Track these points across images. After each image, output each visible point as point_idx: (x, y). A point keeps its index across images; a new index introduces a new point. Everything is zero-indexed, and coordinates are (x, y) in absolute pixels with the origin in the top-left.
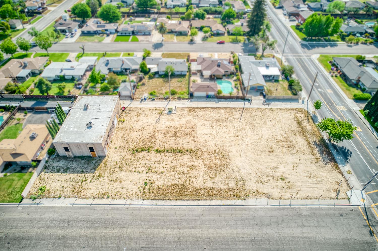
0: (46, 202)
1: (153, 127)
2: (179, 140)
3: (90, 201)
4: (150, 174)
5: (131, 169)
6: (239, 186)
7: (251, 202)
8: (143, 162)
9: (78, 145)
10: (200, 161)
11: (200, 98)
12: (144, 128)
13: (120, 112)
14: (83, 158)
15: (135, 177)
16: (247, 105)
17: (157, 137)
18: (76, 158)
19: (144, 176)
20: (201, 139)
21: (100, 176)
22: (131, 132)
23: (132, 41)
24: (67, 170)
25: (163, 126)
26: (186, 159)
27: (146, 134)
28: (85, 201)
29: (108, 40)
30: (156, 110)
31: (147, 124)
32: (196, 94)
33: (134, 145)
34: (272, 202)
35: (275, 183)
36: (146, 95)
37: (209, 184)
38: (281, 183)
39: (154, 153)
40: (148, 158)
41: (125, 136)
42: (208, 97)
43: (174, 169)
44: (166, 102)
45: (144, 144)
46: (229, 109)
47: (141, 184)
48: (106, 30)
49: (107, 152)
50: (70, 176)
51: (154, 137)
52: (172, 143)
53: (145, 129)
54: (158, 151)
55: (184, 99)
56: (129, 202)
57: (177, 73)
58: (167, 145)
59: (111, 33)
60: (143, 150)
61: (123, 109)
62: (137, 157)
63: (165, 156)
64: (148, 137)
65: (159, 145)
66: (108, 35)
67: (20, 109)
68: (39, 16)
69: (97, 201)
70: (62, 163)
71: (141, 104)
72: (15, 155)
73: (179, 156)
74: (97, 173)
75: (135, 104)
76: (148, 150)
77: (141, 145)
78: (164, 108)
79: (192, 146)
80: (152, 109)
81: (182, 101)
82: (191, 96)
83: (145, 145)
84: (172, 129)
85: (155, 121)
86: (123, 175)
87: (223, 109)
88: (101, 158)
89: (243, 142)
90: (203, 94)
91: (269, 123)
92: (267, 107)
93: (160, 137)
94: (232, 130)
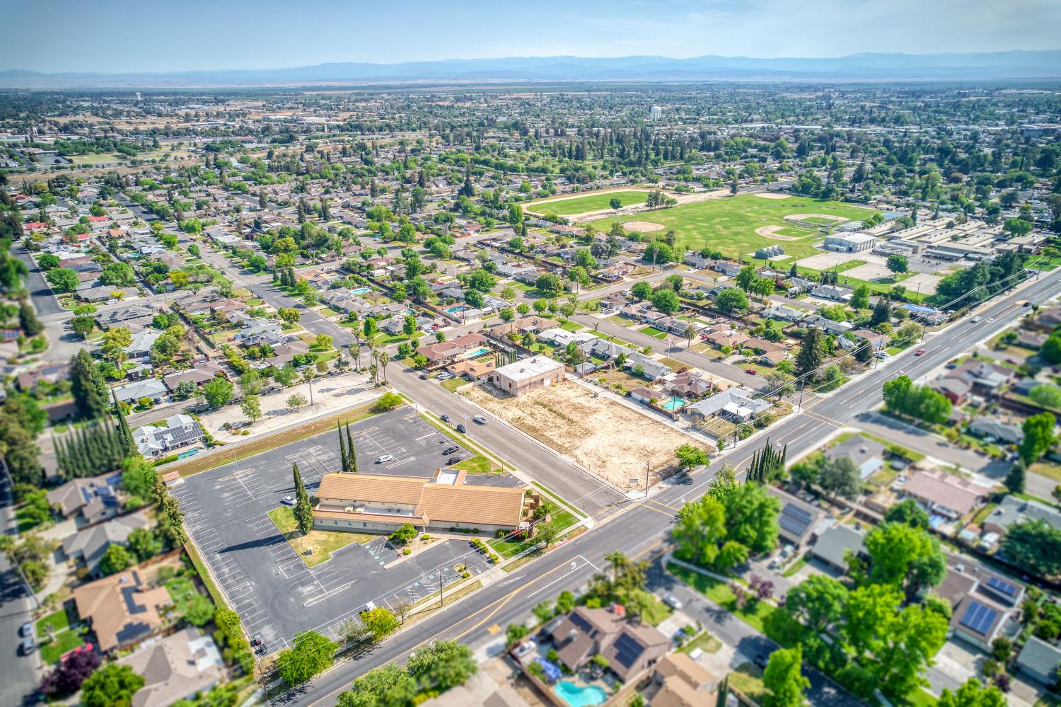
0: (463, 398)
1: (569, 398)
2: (573, 412)
3: (482, 409)
4: (528, 416)
5: (522, 409)
6: (570, 448)
7: (563, 457)
8: (534, 410)
9: (505, 378)
10: (567, 427)
11: (635, 400)
13: (560, 379)
14: (504, 391)
15: (518, 413)
16: (667, 422)
19: (524, 415)
20: (589, 420)
21: (502, 403)
22: (550, 394)
23: (658, 337)
24: (489, 392)
25: (576, 401)
26: (561, 422)
27: (557, 399)
29: (636, 327)
30: (588, 391)
31: (567, 395)
32: (634, 395)
33: (542, 400)
34: (576, 464)
35: (596, 460)
36: (597, 380)
37: (554, 438)
38: (599, 463)
39: (547, 409)
40: (540, 409)
41: (544, 394)
42: (640, 402)
43: (546, 421)
44: (602, 390)
46: (646, 417)
47: (518, 417)
48: (646, 318)
49: (519, 394)
50: (487, 395)
51: (560, 403)
52: (566, 412)
53: (562, 396)
54: (550, 410)
55: (619, 394)
56: (501, 420)
57: (646, 376)
58: (561, 410)
59: (647, 322)
60: (542, 405)
61: (565, 380)
62: (534, 406)
63: (551, 414)
64: (557, 401)
65: (556, 408)
66: (641, 323)
68: (605, 284)
69: (485, 410)
70: (489, 387)
71: (582, 383)
72: (472, 370)
73: (559, 418)
74: (502, 401)
75: (580, 382)
76: (545, 406)
77: (545, 402)
78: (595, 392)
79: (576, 419)
80: (586, 389)
81: (615, 395)
82: (629, 395)
83: (549, 403)
84: (580, 405)
85: (576, 396)
86: (514, 409)
87: (640, 414)
88: (514, 395)
89: (615, 436)
90: (640, 397)
91: (661, 438)
92: (683, 431)
93: (564, 405)
94: (621, 427)
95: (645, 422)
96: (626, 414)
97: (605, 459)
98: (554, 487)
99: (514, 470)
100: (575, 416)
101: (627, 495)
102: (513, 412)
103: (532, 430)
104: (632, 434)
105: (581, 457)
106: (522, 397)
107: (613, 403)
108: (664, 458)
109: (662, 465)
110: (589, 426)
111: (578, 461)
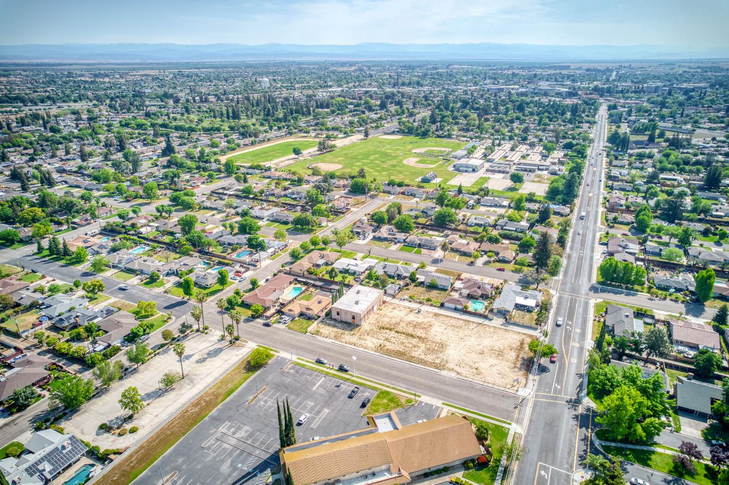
0: (319, 338)
1: (401, 318)
2: (416, 330)
3: (343, 344)
4: (385, 342)
5: (374, 336)
6: (442, 363)
7: (444, 373)
8: (384, 335)
9: (346, 312)
10: (424, 345)
11: (449, 309)
13: (381, 303)
14: (346, 323)
15: (375, 341)
16: (487, 322)
17: (401, 324)
18: (341, 322)
19: (381, 342)
20: (432, 334)
21: (353, 334)
22: (384, 317)
23: (415, 253)
24: (334, 326)
25: (409, 320)
26: (415, 341)
27: (394, 321)
28: (340, 343)
29: (394, 247)
30: (409, 308)
31: (397, 315)
32: (446, 305)
33: (382, 324)
34: (459, 376)
35: (470, 369)
36: (406, 297)
37: (422, 357)
38: (473, 370)
39: (394, 332)
40: (389, 333)
41: (379, 318)
42: (456, 309)
43: (403, 343)
44: (419, 305)
46: (468, 321)
47: (378, 345)
48: (396, 239)
49: (363, 323)
50: (335, 329)
51: (398, 324)
52: (410, 330)
53: (395, 318)
54: (397, 332)
55: (435, 306)
56: (366, 350)
57: (440, 287)
58: (405, 330)
59: (399, 242)
60: (387, 329)
61: (384, 302)
62: (381, 331)
63: (401, 336)
64: (394, 323)
65: (400, 329)
66: (396, 243)
67: (314, 286)
68: (341, 215)
69: (347, 345)
70: (332, 322)
71: (399, 302)
72: (308, 309)
73: (410, 339)
74: (352, 333)
75: (395, 301)
76: (391, 330)
77: (387, 326)
78: (415, 309)
79: (423, 335)
80: (406, 307)
81: (433, 308)
82: (442, 305)
83: (390, 326)
84: (415, 322)
85: (404, 315)
86: (369, 338)
87: (463, 320)
88: (357, 326)
89: (463, 343)
90: (453, 306)
91: (495, 337)
92: (503, 327)
93: (403, 324)
94: (460, 335)
95: (472, 326)
96: (453, 322)
97: (475, 366)
98: (463, 404)
99: (419, 396)
100: (420, 333)
101: (519, 393)
102: (371, 342)
103: (400, 354)
104: (473, 339)
105: (458, 369)
106: (365, 326)
107: (436, 315)
108: (513, 354)
109: (517, 360)
110: (438, 339)
111: (458, 373)
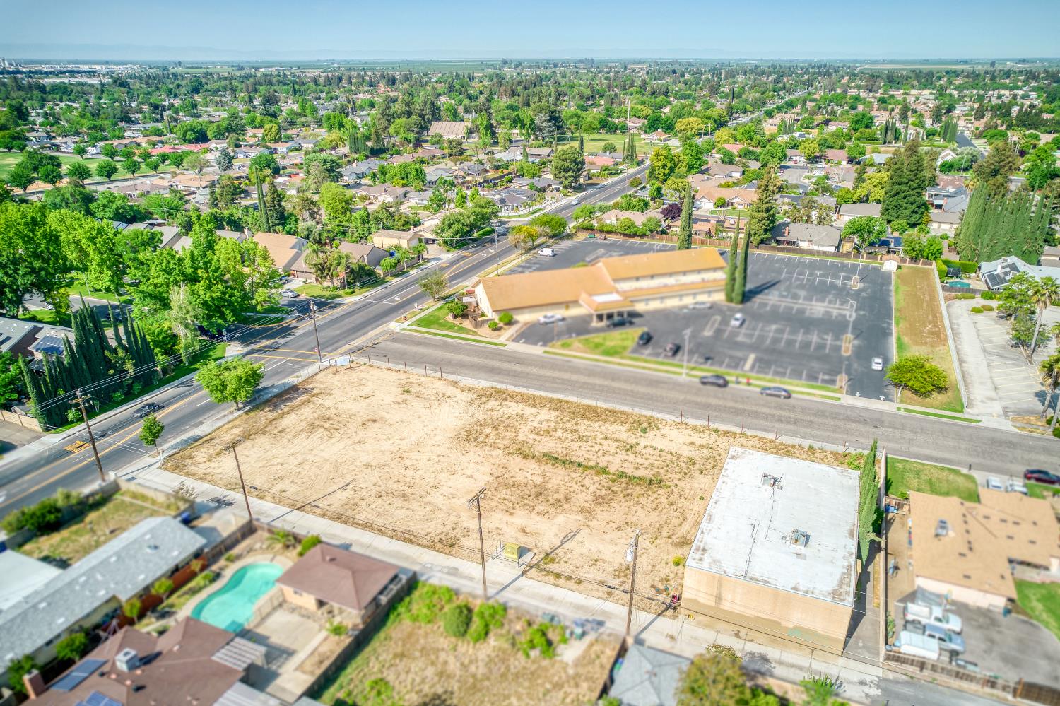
1: (590, 523)
2: (538, 480)
4: (632, 441)
5: (670, 456)
8: (639, 460)
10: (521, 437)
12: (619, 528)
15: (660, 444)
17: (590, 498)
19: (643, 442)
22: (657, 526)
25: (561, 519)
26: (547, 445)
27: (617, 511)
28: (761, 434)
30: (558, 576)
31: (607, 537)
33: (655, 495)
39: (612, 469)
40: (626, 465)
41: (676, 522)
45: (629, 491)
46: (338, 518)
47: (652, 433)
51: (599, 500)
52: (558, 477)
53: (615, 526)
58: (573, 475)
62: (652, 472)
63: (589, 460)
64: (614, 504)
65: (593, 483)
71: (604, 613)
77: (637, 490)
78: (529, 574)
80: (571, 584)
83: (626, 489)
84: (540, 508)
85: (578, 537)
86: (686, 452)
89: (405, 445)
91: (292, 463)
93: (583, 498)
94: (397, 469)
95: (337, 501)
96: (398, 514)
97: (406, 396)
99: (545, 352)
100: (529, 472)
104: (365, 459)
105: (451, 390)
107: (449, 545)
108: (288, 421)
109: (293, 409)
110: (474, 454)
111: (455, 384)
